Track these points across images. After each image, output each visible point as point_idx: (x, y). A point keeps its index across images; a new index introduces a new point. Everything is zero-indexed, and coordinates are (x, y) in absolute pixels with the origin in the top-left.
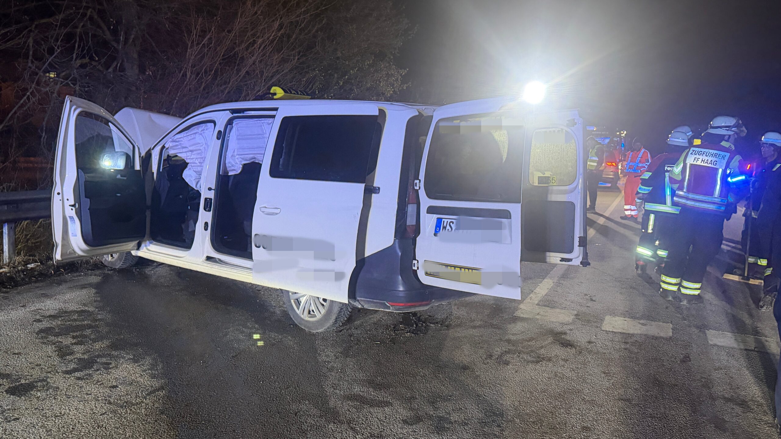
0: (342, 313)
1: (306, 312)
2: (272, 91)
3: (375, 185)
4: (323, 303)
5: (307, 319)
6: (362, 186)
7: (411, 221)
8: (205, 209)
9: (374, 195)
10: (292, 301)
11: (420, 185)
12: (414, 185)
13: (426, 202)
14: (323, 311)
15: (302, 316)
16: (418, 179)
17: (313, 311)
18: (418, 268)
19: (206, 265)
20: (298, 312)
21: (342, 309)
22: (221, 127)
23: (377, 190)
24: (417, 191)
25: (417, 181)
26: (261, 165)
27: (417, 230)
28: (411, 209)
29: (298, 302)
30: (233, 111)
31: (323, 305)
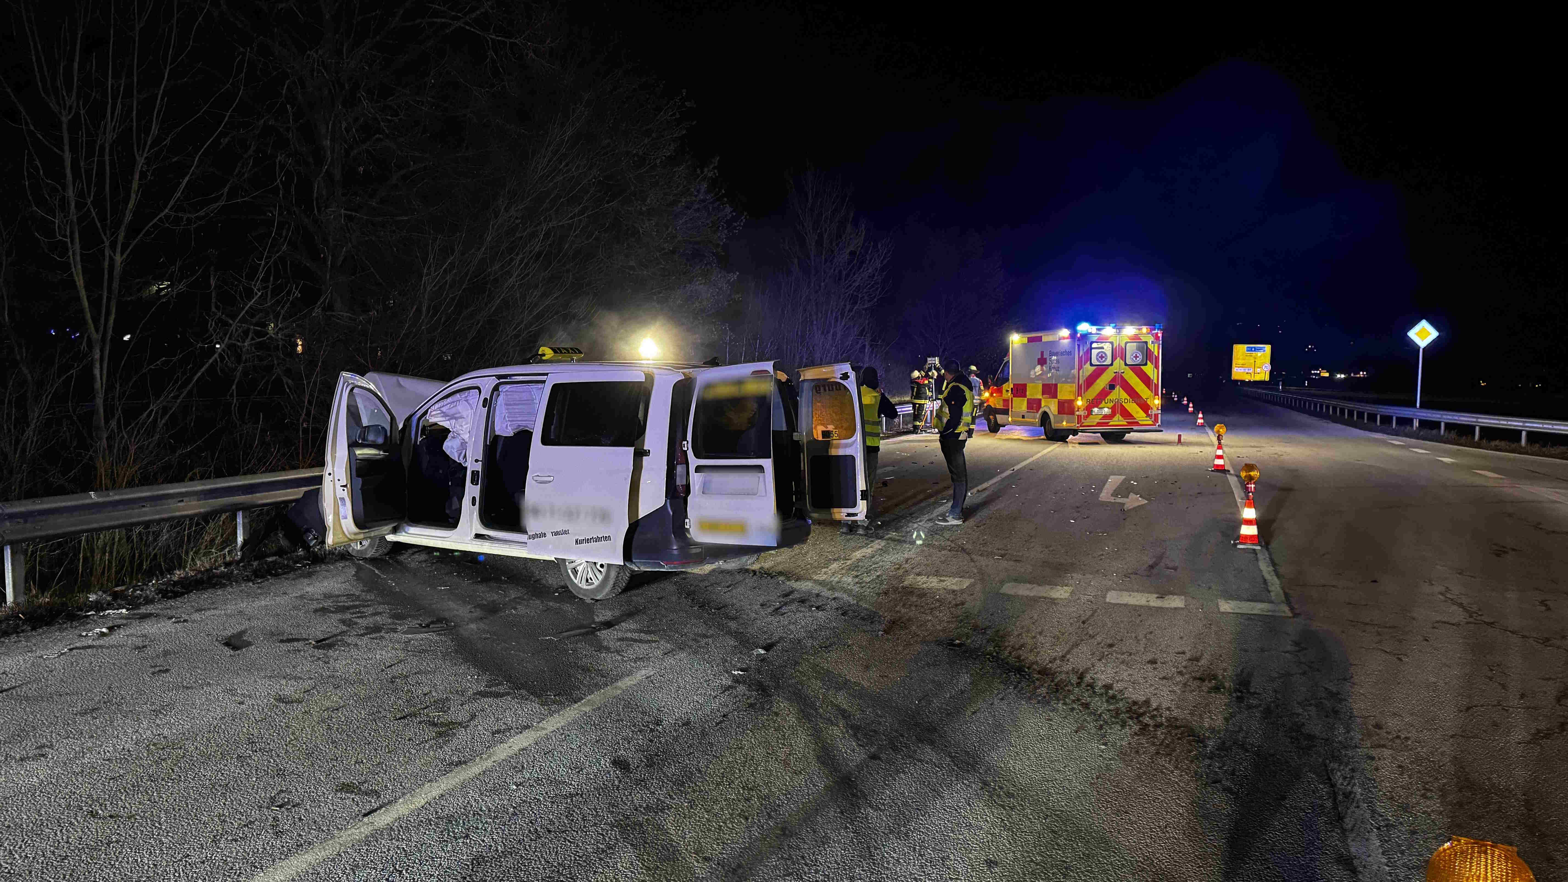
0: (620, 578)
1: (584, 581)
2: (540, 353)
3: (645, 448)
4: (601, 569)
5: (585, 587)
6: (632, 449)
7: (680, 481)
8: (472, 483)
9: (644, 458)
10: (569, 571)
11: (687, 446)
12: (681, 446)
13: (694, 462)
14: (600, 577)
15: (580, 585)
16: (686, 440)
17: (591, 578)
18: (690, 526)
19: (474, 542)
20: (576, 581)
21: (619, 573)
22: (486, 394)
23: (647, 453)
24: (686, 452)
25: (686, 442)
26: (532, 433)
27: (687, 489)
28: (680, 469)
29: (575, 572)
30: (499, 377)
31: (600, 571)
